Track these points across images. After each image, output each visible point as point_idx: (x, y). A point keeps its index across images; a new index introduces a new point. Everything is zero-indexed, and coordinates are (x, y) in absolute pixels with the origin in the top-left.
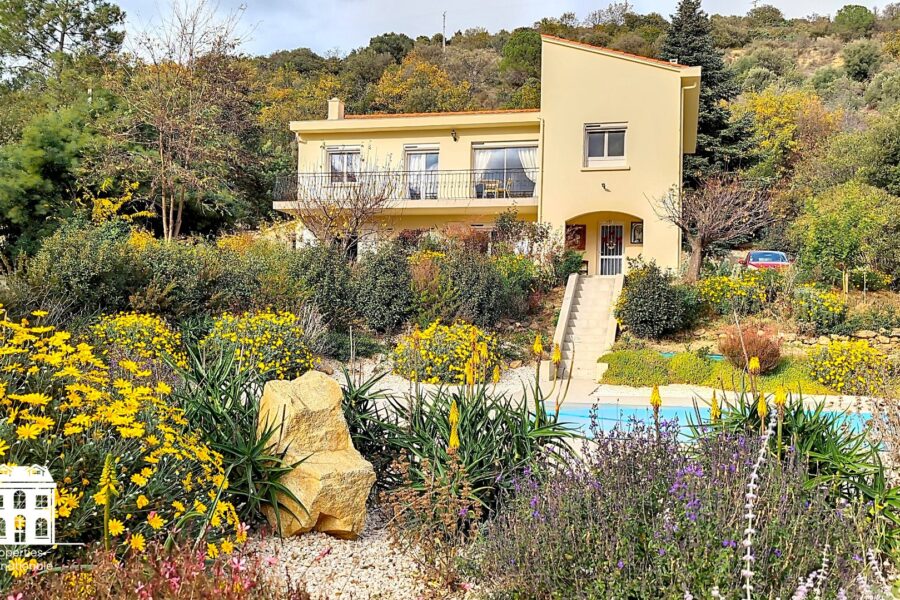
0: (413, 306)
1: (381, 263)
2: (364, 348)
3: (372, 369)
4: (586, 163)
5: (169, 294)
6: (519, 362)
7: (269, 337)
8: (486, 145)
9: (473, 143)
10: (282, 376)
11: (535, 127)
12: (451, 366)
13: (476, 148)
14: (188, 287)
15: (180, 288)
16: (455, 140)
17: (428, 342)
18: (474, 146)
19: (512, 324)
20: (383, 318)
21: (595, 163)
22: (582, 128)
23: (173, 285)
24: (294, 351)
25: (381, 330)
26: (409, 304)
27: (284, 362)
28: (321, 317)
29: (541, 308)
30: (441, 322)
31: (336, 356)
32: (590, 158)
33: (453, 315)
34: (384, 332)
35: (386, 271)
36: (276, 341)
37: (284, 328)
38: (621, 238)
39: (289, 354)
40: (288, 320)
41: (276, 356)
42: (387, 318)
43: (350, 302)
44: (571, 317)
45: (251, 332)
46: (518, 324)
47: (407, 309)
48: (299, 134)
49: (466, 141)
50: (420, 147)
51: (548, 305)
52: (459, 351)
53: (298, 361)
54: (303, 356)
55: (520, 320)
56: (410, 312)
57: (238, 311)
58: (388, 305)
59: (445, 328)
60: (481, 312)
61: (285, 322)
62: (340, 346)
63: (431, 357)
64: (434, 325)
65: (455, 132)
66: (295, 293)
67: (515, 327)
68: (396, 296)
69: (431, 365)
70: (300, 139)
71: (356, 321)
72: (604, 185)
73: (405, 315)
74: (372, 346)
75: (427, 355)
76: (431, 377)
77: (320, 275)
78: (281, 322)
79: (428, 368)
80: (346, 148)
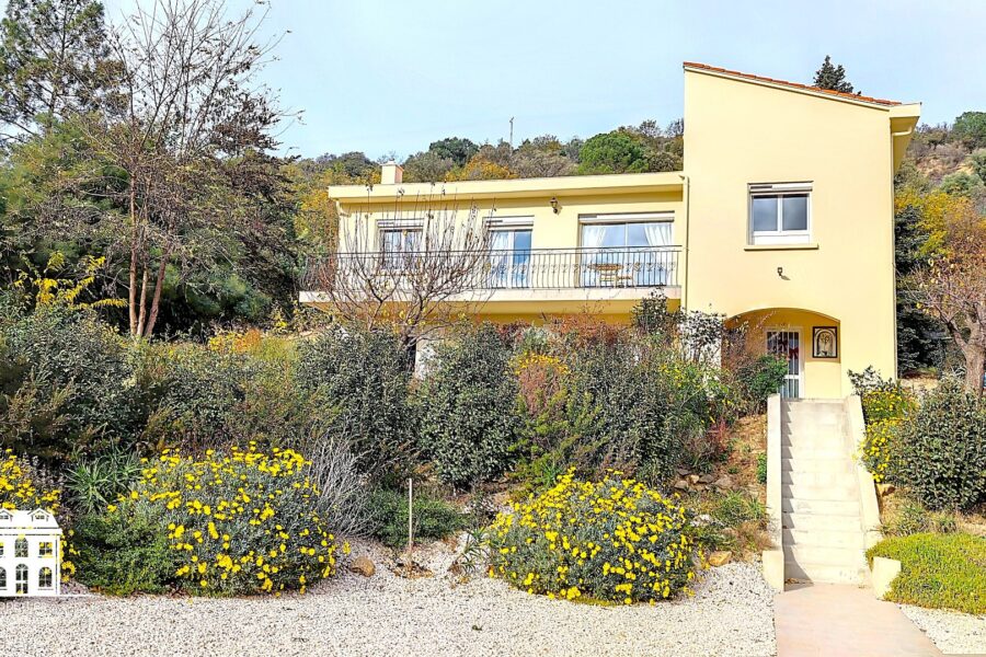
0: (522, 442)
1: (465, 364)
2: (434, 522)
3: (448, 564)
4: (750, 239)
5: (62, 410)
6: (725, 555)
7: (247, 500)
8: (600, 218)
9: (580, 216)
10: (268, 584)
11: (675, 194)
12: (606, 566)
13: (584, 222)
14: (105, 399)
15: (88, 400)
16: (556, 211)
17: (559, 516)
18: (583, 220)
19: (683, 477)
20: (467, 462)
21: (764, 239)
22: (745, 190)
23: (70, 390)
24: (297, 530)
25: (464, 486)
26: (513, 438)
27: (273, 554)
28: (354, 460)
29: (729, 451)
30: (577, 474)
31: (381, 537)
32: (756, 233)
33: (596, 460)
34: (468, 488)
35: (474, 378)
36: (262, 509)
37: (280, 480)
38: (797, 350)
39: (285, 536)
40: (289, 466)
41: (258, 540)
42: (474, 464)
43: (409, 433)
44: (786, 469)
45: (210, 490)
46: (695, 478)
47: (511, 448)
48: (341, 204)
49: (570, 212)
50: (506, 221)
51: (740, 446)
52: (620, 534)
53: (304, 550)
54: (314, 541)
55: (698, 471)
56: (516, 454)
57: (194, 446)
58: (477, 441)
59: (588, 487)
60: (645, 457)
61: (283, 470)
62: (389, 518)
63: (566, 546)
64: (567, 479)
65: (555, 201)
66: (309, 412)
67: (691, 482)
68: (491, 424)
69: (567, 562)
70: (341, 210)
71: (419, 469)
72: (780, 271)
73: (506, 459)
74: (448, 518)
75: (559, 542)
76: (566, 587)
77: (357, 382)
78: (275, 469)
79: (560, 569)
80: (404, 223)
